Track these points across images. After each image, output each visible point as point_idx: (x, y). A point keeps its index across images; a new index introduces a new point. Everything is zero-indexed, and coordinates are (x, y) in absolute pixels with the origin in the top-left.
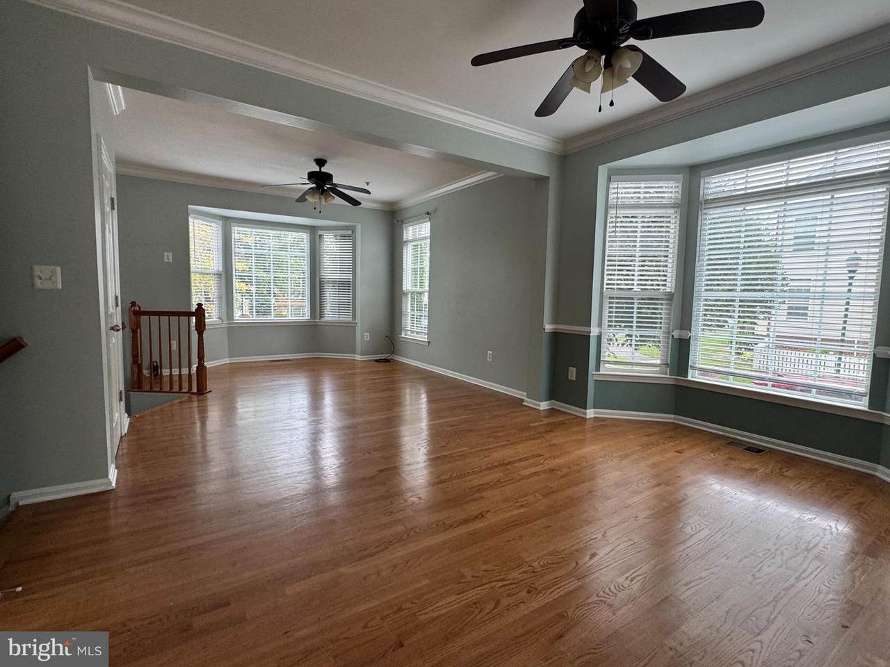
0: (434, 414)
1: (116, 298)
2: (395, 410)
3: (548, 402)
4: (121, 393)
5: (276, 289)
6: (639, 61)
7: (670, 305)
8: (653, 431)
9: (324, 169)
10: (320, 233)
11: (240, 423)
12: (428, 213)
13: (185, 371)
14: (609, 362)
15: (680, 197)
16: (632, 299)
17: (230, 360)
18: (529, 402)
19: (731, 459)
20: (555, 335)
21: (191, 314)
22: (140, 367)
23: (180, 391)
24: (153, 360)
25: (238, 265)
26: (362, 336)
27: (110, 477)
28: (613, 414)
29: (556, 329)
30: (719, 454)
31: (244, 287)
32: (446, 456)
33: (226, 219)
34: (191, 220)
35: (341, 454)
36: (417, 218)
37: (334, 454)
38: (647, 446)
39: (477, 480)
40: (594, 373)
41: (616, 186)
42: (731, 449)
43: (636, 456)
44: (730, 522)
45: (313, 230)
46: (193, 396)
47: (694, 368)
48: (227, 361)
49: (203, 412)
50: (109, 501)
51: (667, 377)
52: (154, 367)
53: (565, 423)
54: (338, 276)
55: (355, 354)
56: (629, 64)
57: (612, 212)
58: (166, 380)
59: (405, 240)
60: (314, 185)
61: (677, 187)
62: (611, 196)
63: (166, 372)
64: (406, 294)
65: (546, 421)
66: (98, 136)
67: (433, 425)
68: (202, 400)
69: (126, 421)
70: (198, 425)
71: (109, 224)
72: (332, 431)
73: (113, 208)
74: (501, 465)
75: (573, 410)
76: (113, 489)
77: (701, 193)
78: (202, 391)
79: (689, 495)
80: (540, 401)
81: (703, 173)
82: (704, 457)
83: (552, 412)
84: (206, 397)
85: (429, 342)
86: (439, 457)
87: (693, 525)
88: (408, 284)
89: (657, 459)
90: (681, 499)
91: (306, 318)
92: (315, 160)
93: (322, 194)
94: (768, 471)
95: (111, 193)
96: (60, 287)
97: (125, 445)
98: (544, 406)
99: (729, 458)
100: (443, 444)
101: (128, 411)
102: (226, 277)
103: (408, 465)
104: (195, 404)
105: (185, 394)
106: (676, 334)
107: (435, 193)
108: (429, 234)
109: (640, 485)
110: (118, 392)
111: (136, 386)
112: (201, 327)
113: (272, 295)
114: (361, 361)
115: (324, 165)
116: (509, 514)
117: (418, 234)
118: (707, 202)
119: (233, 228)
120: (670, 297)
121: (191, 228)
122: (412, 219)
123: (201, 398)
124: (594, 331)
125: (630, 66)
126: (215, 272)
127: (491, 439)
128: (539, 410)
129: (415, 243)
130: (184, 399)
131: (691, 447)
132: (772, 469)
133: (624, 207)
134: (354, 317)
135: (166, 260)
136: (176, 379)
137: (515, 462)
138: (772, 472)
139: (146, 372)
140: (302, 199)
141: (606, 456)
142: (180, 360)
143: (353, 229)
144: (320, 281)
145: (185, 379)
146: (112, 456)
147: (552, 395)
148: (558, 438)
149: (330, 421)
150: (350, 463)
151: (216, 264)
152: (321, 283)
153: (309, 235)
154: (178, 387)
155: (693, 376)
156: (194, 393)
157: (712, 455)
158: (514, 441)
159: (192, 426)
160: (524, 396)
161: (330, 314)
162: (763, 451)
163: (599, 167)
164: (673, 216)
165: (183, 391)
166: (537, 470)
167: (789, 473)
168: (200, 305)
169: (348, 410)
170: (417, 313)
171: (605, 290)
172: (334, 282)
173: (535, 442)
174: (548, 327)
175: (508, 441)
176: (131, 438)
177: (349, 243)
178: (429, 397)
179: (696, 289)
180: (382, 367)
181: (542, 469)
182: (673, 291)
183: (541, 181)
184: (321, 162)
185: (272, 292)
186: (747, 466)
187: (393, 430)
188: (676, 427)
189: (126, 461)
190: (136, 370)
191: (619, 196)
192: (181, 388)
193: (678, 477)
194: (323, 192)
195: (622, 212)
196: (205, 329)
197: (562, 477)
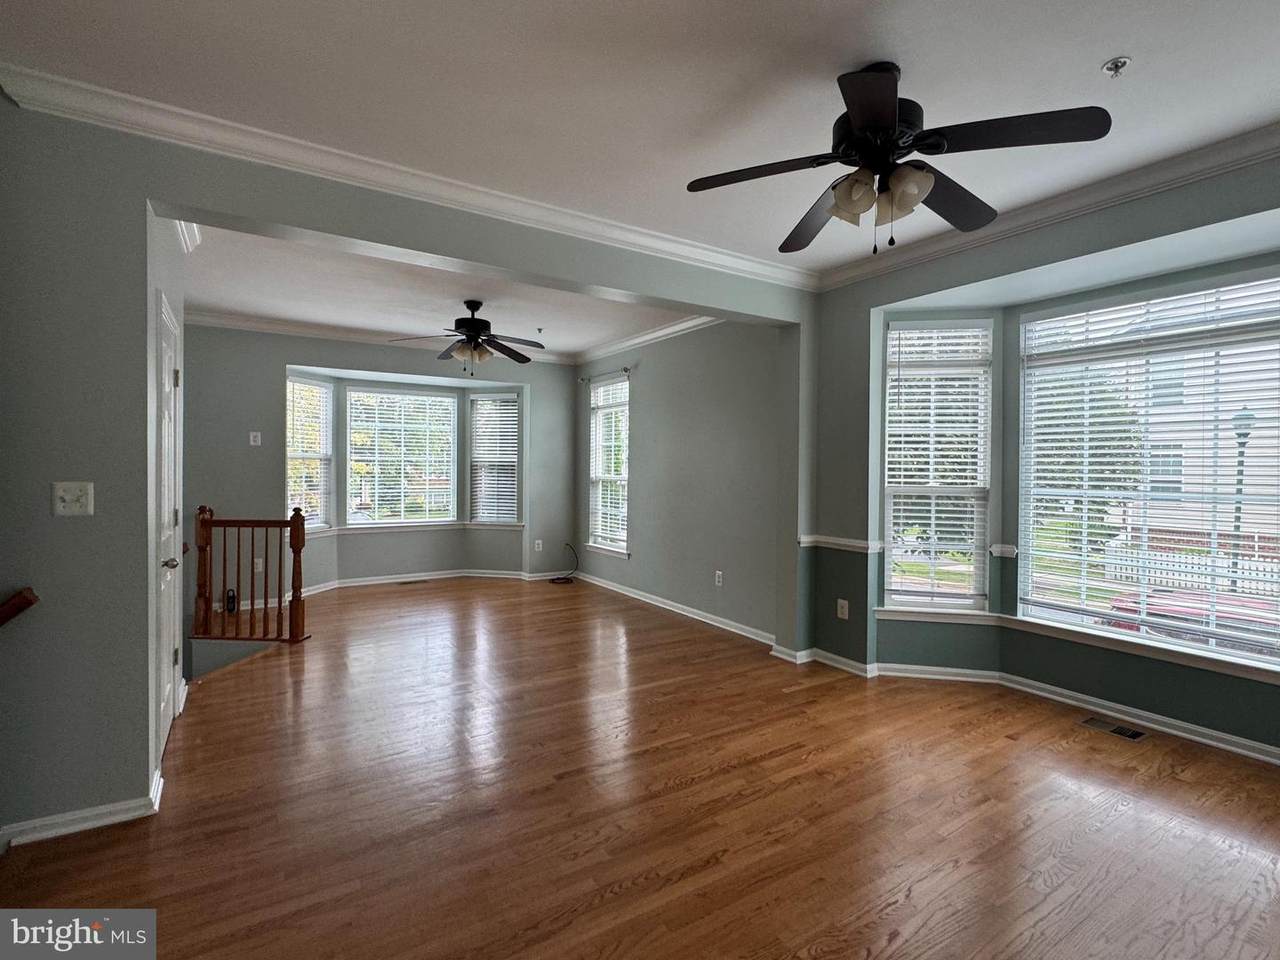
0: (639, 672)
1: (176, 512)
2: (580, 666)
3: (808, 651)
4: (176, 652)
5: (409, 467)
6: (929, 184)
7: (985, 506)
8: (969, 699)
9: (478, 315)
10: (473, 397)
11: (351, 692)
12: (626, 370)
13: (273, 603)
14: (897, 592)
15: (990, 351)
16: (929, 498)
17: (339, 584)
18: (779, 652)
19: (1093, 749)
20: (815, 551)
21: (285, 524)
22: (208, 602)
23: (265, 638)
24: (228, 589)
25: (354, 437)
26: (533, 545)
27: (151, 796)
28: (906, 671)
29: (817, 542)
30: (1074, 741)
31: (363, 468)
32: (658, 748)
33: (338, 380)
34: (289, 385)
35: (499, 745)
36: (610, 376)
37: (488, 745)
38: (961, 727)
39: (706, 793)
40: (876, 608)
41: (897, 336)
42: (1093, 732)
43: (947, 747)
44: (1105, 869)
45: (462, 393)
46: (283, 645)
47: (1026, 601)
48: (335, 584)
49: (297, 671)
50: (149, 837)
51: (984, 614)
52: (229, 598)
53: (834, 688)
54: (497, 458)
55: (521, 570)
56: (916, 187)
57: (892, 373)
58: (246, 617)
59: (592, 406)
60: (464, 337)
61: (986, 336)
62: (890, 350)
63: (245, 605)
64: (595, 483)
65: (807, 683)
66: (158, 293)
67: (637, 692)
68: (297, 652)
69: (183, 690)
70: (290, 695)
71: (169, 411)
72: (487, 705)
73: (176, 384)
74: (740, 765)
75: (845, 664)
76: (155, 815)
77: (1022, 345)
78: (297, 637)
79: (1035, 818)
80: (797, 651)
81: (1023, 317)
82: (1051, 747)
83: (814, 667)
84: (303, 646)
85: (629, 555)
86: (648, 750)
87: (1046, 876)
88: (597, 468)
89: (980, 750)
90: (1022, 826)
91: (451, 519)
92: (465, 302)
93: (475, 349)
94: (1153, 771)
95: (175, 363)
96: (92, 513)
97: (179, 735)
98: (802, 657)
99: (1091, 748)
100: (654, 727)
101: (188, 675)
102: (337, 462)
103: (602, 765)
104: (286, 660)
105: (272, 643)
106: (996, 550)
107: (637, 341)
108: (628, 399)
109: (959, 800)
110: (172, 651)
111: (201, 630)
112: (298, 542)
113: (402, 475)
114: (530, 582)
115: (478, 309)
116: (757, 857)
117: (611, 398)
118: (1030, 357)
119: (348, 393)
120: (984, 495)
121: (289, 396)
122: (604, 377)
123: (294, 648)
124: (874, 546)
125: (916, 192)
126: (321, 456)
127: (724, 718)
128: (795, 664)
129: (607, 411)
130: (270, 650)
131: (1032, 727)
132: (1159, 769)
133: (910, 365)
134: (520, 516)
135: (252, 443)
136: (259, 616)
137: (763, 758)
138: (1160, 774)
139: (216, 606)
140: (446, 355)
141: (900, 746)
142: (266, 582)
143: (519, 392)
144: (472, 466)
145: (273, 616)
146: (156, 759)
147: (814, 641)
148: (828, 713)
149: (485, 687)
150: (513, 762)
151: (324, 446)
152: (474, 468)
153: (456, 400)
154: (262, 630)
155: (1027, 614)
156: (284, 641)
157: (1064, 743)
158: (761, 720)
159: (282, 696)
160: (771, 640)
161: (485, 514)
162: (1141, 734)
163: (872, 310)
164: (981, 378)
165: (270, 636)
166: (798, 773)
167: (1187, 775)
168: (297, 511)
169: (512, 667)
170: (610, 510)
171: (886, 484)
172: (492, 467)
173: (792, 721)
174: (805, 540)
175: (751, 720)
176: (190, 720)
177: (513, 411)
178: (630, 641)
179: (1022, 484)
180: (559, 591)
181: (805, 771)
182: (988, 486)
183: (787, 329)
184: (474, 305)
185: (402, 471)
186: (1118, 762)
187: (578, 702)
188: (1003, 693)
189: (179, 761)
190: (202, 606)
191: (901, 349)
192: (266, 632)
193: (1016, 784)
194: (477, 346)
195: (905, 373)
196: (304, 545)
197: (838, 784)
